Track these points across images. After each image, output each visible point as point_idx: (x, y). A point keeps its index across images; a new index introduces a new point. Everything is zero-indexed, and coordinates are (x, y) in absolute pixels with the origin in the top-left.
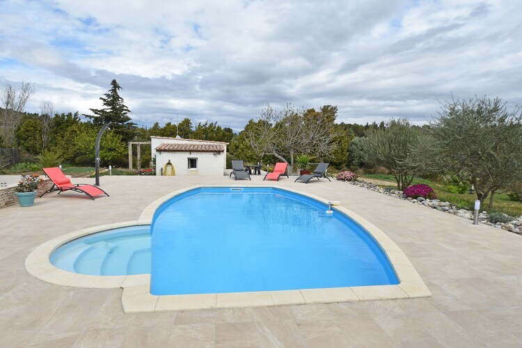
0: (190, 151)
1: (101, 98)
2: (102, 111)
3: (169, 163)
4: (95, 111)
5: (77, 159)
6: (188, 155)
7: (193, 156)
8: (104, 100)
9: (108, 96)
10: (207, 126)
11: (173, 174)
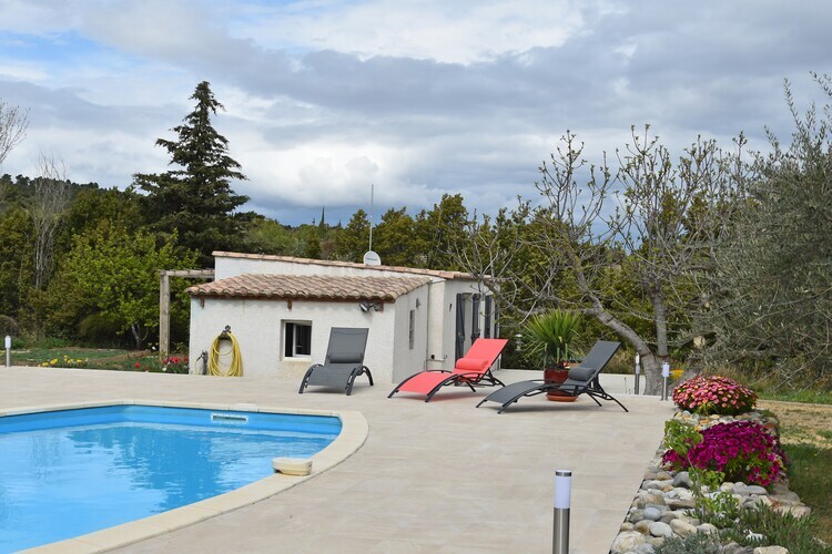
0: (289, 299)
1: (160, 142)
2: (166, 178)
3: (224, 338)
4: (143, 179)
5: (86, 322)
6: (281, 312)
7: (299, 313)
8: (171, 146)
9: (185, 132)
10: (527, 221)
11: (237, 369)
